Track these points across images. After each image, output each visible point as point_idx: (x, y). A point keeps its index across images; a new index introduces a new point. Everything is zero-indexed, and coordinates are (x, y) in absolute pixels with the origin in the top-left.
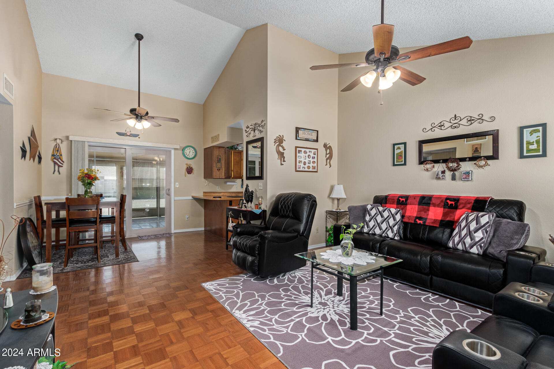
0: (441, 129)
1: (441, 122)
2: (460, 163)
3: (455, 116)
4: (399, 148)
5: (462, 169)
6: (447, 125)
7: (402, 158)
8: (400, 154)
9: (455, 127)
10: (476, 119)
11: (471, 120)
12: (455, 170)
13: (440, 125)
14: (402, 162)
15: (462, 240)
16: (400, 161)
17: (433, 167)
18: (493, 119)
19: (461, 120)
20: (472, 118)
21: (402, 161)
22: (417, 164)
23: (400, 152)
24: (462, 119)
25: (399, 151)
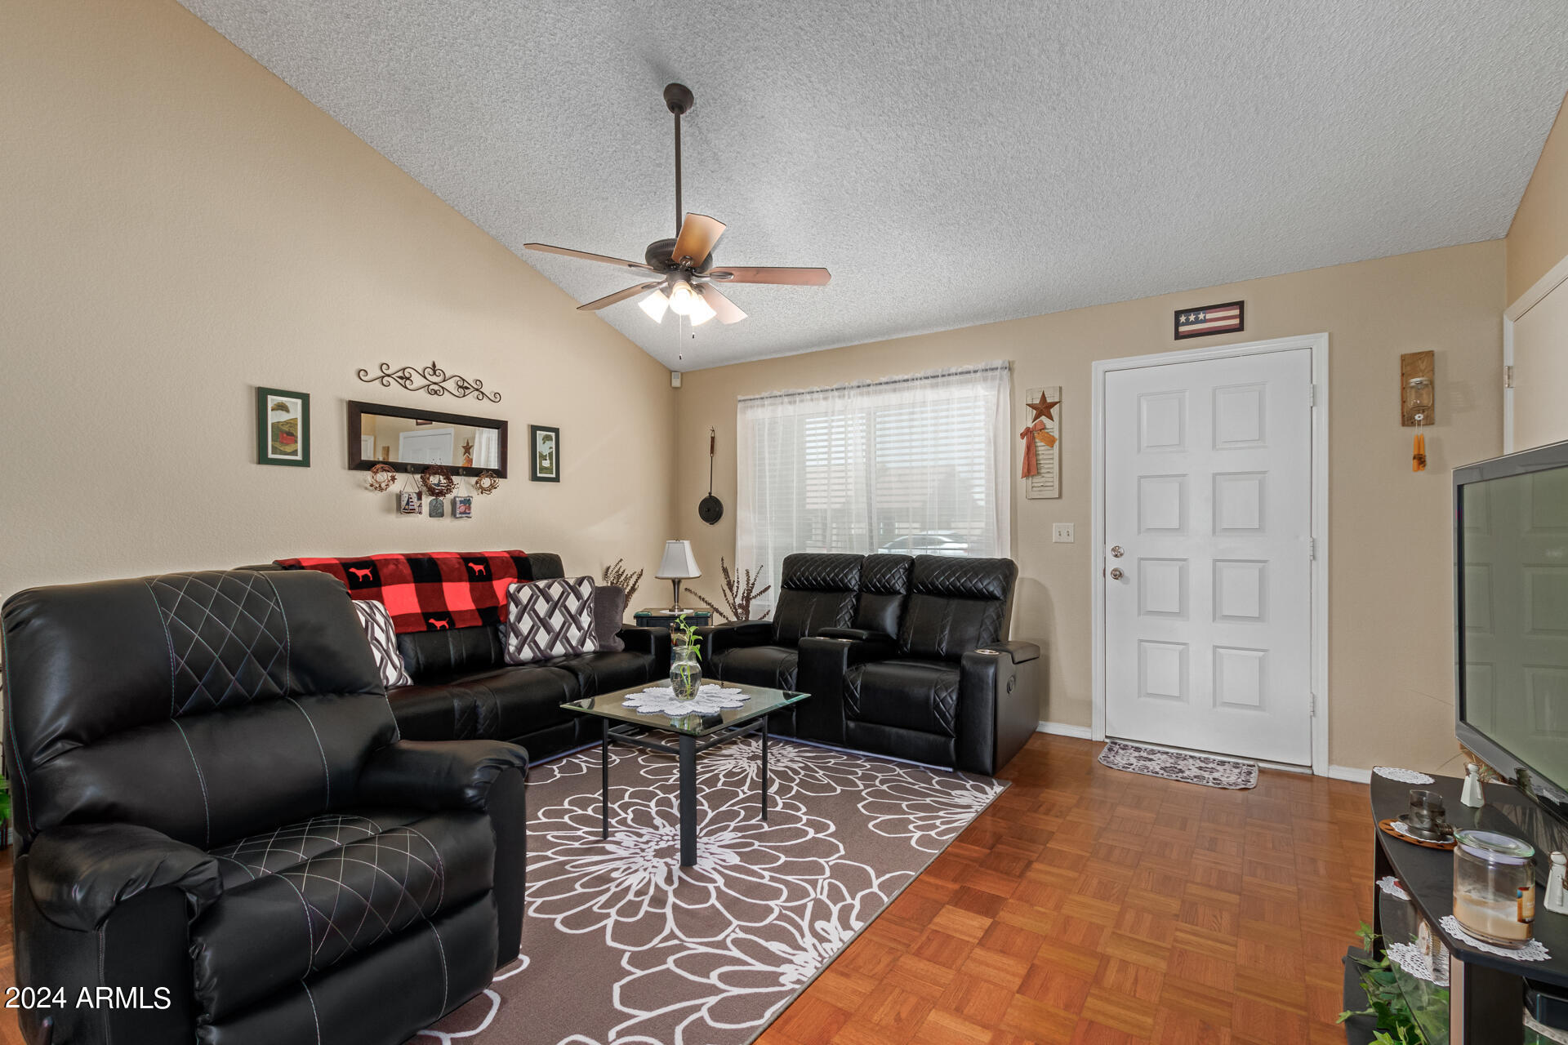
0: (406, 387)
1: (404, 369)
2: (454, 478)
3: (434, 365)
4: (282, 407)
5: (455, 492)
6: (418, 381)
7: (296, 442)
8: (286, 428)
9: (436, 392)
10: (473, 389)
11: (464, 387)
12: (441, 493)
13: (400, 374)
14: (295, 453)
15: (527, 639)
16: (289, 449)
17: (393, 479)
18: (497, 397)
19: (444, 381)
20: (466, 384)
21: (296, 451)
22: (344, 468)
23: (287, 423)
24: (447, 377)
25: (283, 417)
